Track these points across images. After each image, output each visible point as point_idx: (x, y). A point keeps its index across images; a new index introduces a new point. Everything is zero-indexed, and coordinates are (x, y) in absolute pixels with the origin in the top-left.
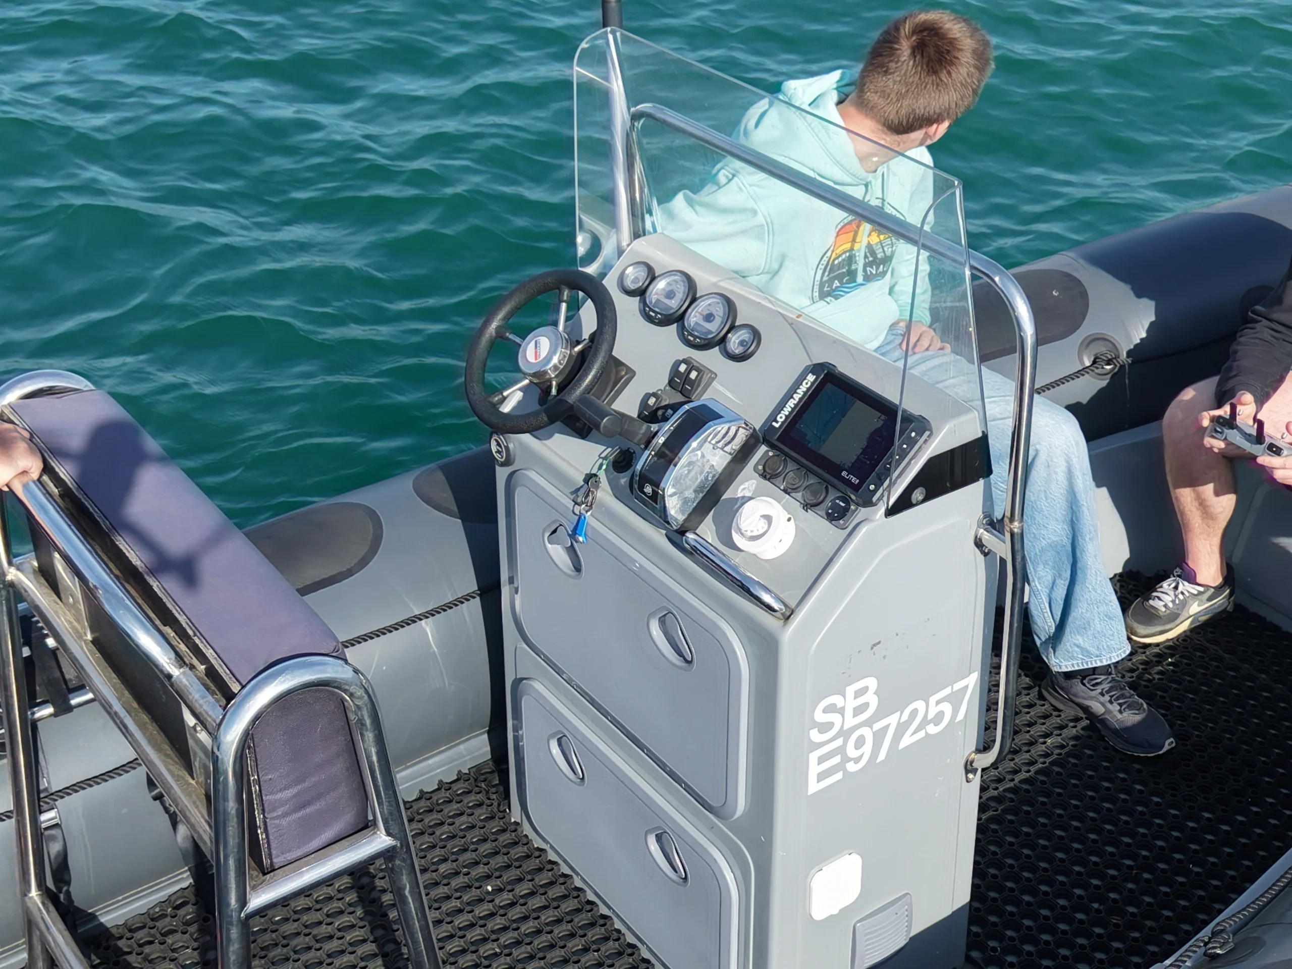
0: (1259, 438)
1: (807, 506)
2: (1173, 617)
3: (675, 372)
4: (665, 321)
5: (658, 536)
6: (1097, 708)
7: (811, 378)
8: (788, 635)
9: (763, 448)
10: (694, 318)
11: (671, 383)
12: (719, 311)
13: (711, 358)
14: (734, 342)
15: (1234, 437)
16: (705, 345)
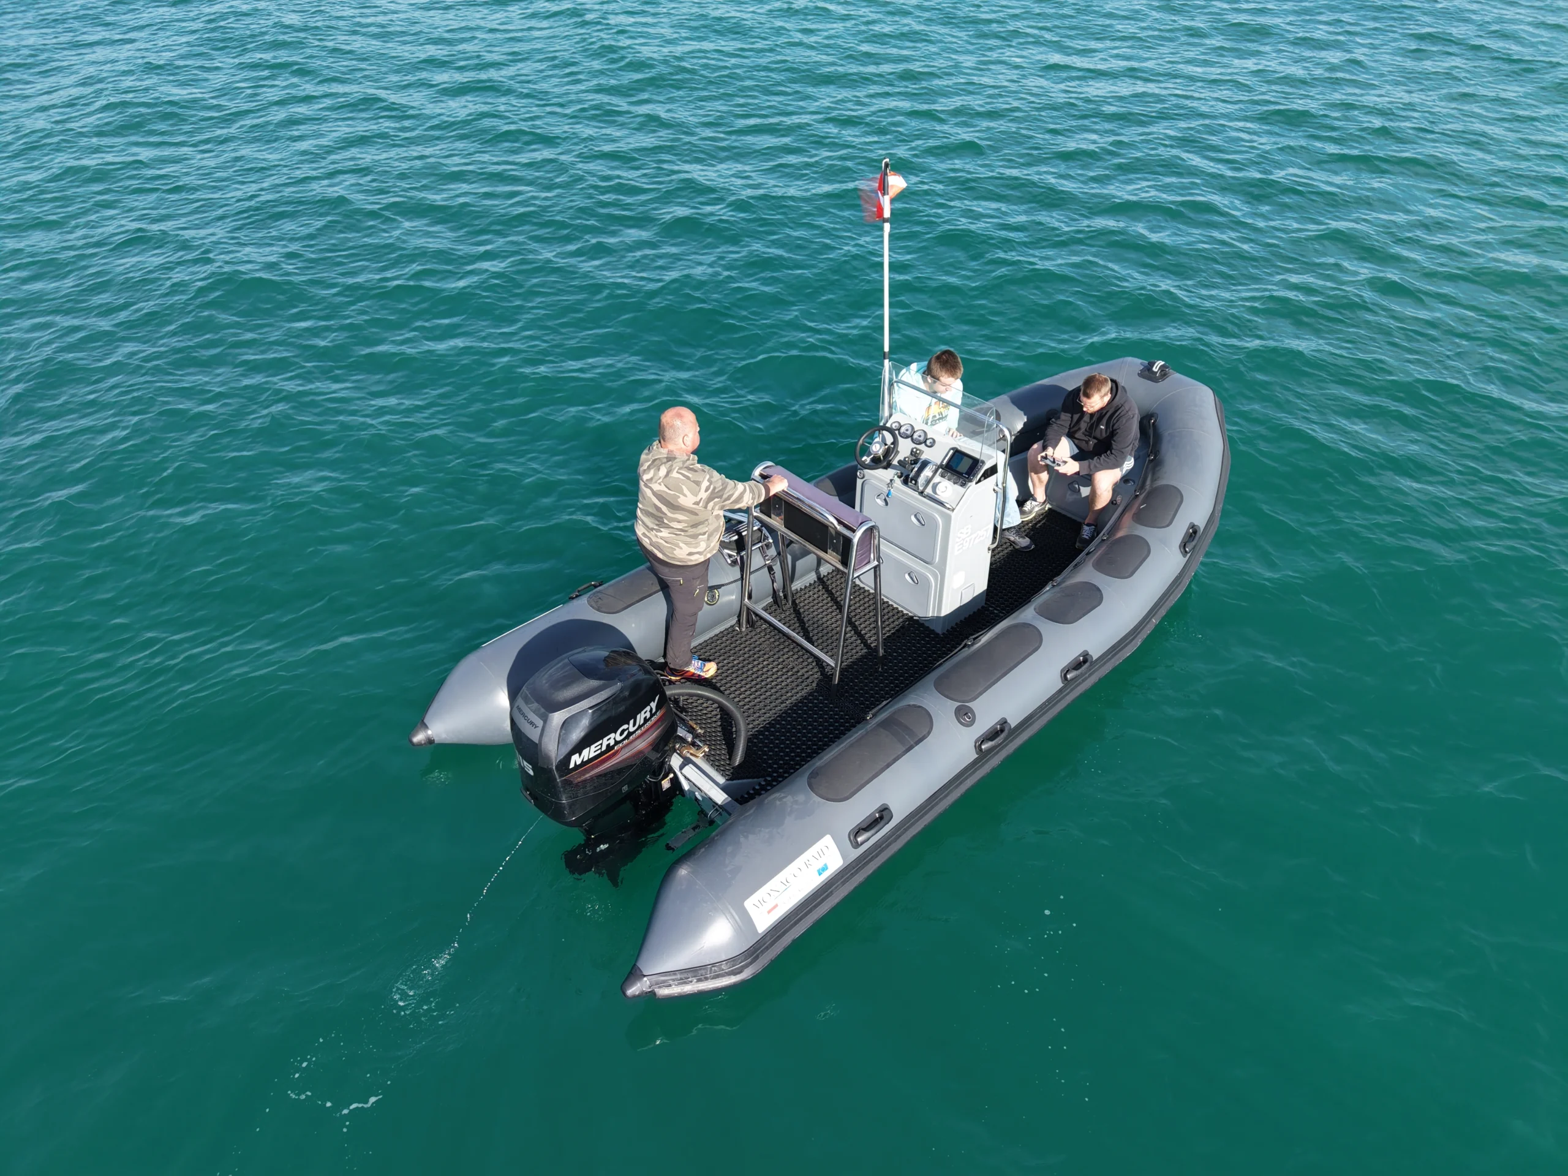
0: (1054, 462)
1: (955, 483)
2: (1030, 512)
3: (912, 451)
4: (907, 437)
5: (916, 494)
6: (1012, 539)
7: (952, 451)
8: (953, 515)
9: (940, 470)
10: (915, 436)
11: (911, 454)
12: (923, 435)
13: (922, 447)
14: (928, 442)
15: (1048, 462)
16: (920, 444)
